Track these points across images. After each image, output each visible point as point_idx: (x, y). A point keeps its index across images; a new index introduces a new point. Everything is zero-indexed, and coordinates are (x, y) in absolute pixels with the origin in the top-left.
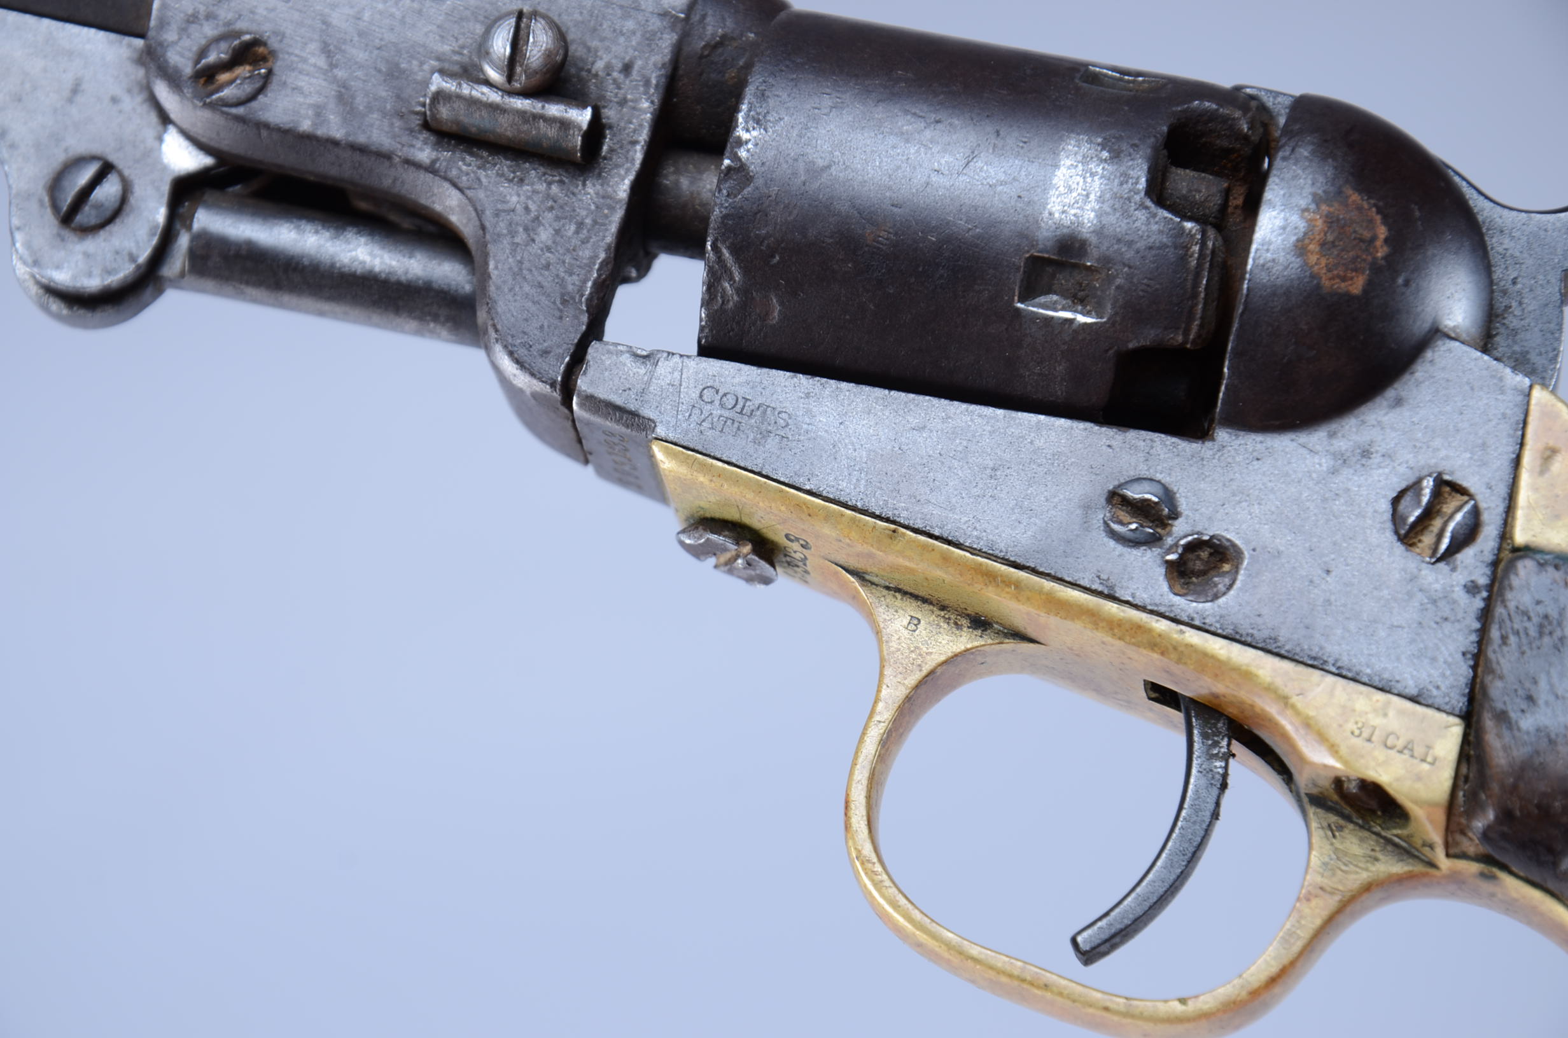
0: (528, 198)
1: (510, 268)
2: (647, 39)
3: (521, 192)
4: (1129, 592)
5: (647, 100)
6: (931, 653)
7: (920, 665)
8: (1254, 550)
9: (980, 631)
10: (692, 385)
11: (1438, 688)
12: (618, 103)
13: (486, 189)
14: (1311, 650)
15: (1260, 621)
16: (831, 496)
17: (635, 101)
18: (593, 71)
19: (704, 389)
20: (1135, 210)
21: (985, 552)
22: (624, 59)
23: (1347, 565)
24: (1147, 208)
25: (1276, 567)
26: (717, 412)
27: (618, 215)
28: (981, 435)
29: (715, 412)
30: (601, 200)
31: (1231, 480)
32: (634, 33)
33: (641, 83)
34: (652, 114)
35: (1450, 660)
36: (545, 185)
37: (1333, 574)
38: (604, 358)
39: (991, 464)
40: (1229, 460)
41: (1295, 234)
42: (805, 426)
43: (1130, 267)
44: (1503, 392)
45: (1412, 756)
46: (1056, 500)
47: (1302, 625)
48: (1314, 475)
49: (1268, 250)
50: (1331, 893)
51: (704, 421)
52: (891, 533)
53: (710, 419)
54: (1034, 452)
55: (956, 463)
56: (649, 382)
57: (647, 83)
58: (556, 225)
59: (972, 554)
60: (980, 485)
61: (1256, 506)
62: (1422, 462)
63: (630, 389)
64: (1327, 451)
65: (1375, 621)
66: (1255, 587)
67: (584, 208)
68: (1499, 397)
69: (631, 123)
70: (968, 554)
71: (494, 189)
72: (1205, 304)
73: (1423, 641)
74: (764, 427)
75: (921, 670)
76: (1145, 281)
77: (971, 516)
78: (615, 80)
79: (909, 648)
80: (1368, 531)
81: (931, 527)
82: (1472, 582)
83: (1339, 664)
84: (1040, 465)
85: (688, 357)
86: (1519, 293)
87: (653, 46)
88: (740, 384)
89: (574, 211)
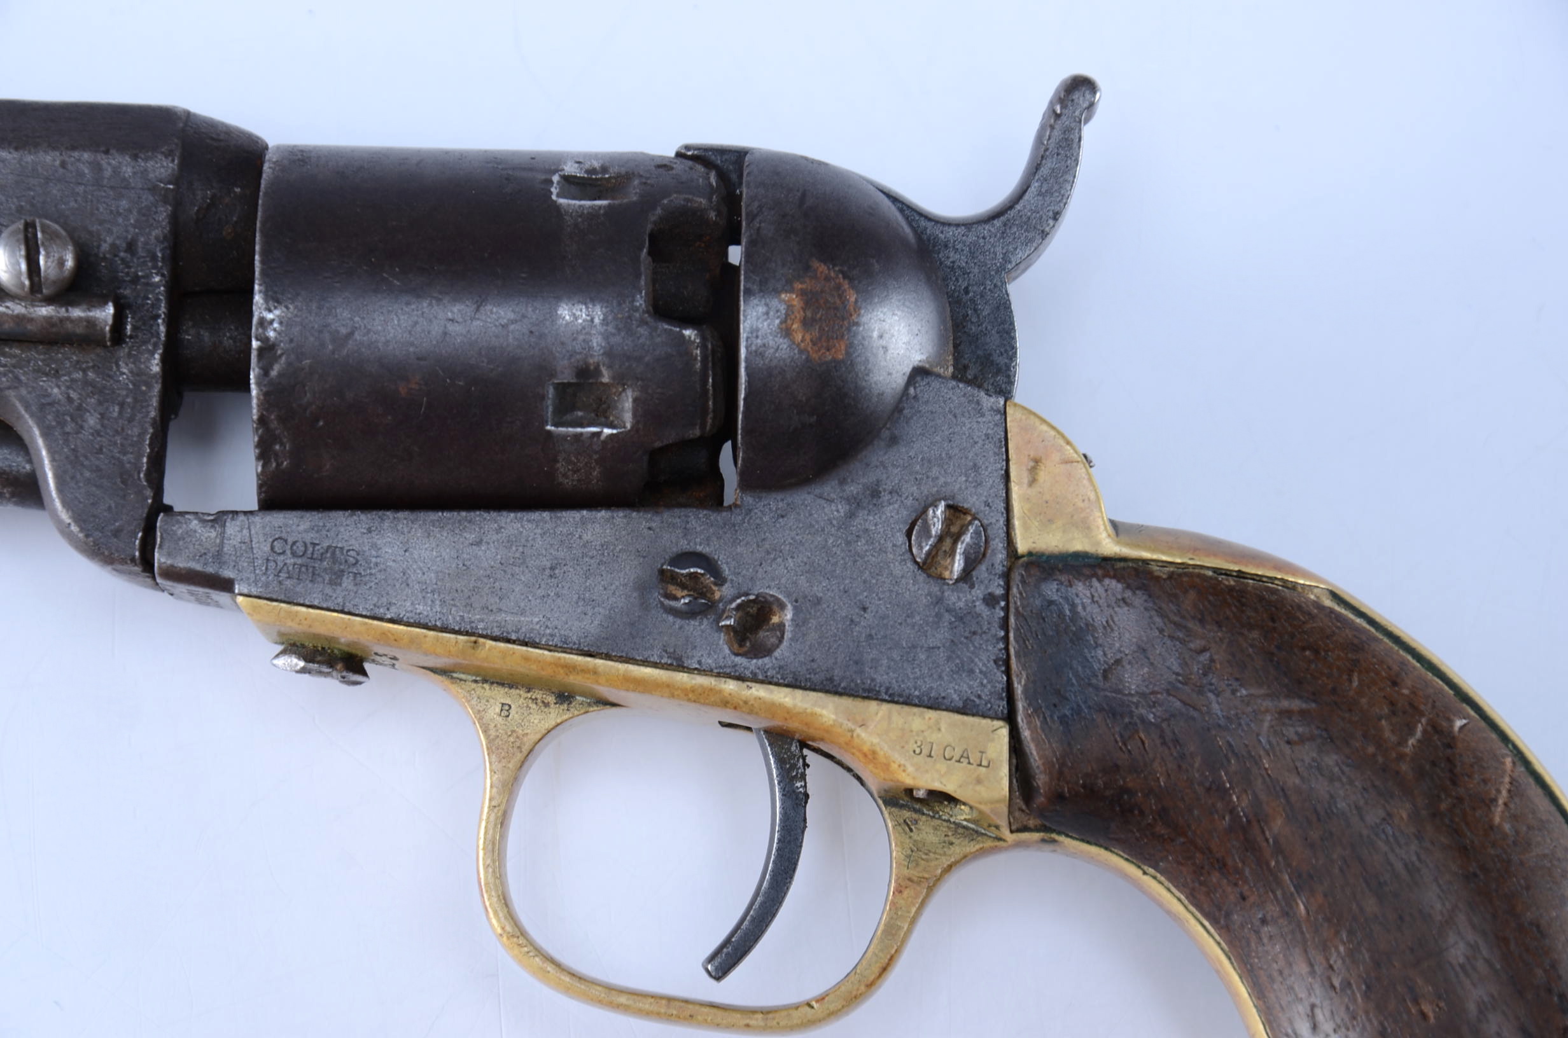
0: (68, 388)
1: (67, 458)
2: (144, 215)
3: (60, 383)
4: (695, 660)
5: (157, 274)
6: (527, 734)
7: (519, 747)
8: (796, 601)
9: (566, 705)
10: (262, 539)
11: (979, 697)
12: (130, 281)
13: (26, 385)
14: (864, 683)
15: (815, 665)
16: (412, 621)
17: (148, 276)
18: (101, 255)
19: (274, 541)
20: (637, 327)
21: (561, 647)
22: (126, 238)
23: (880, 599)
24: (647, 323)
25: (818, 614)
26: (291, 561)
27: (157, 388)
28: (534, 539)
29: (288, 561)
30: (138, 378)
31: (764, 540)
32: (130, 211)
33: (148, 259)
34: (164, 286)
35: (984, 669)
36: (81, 373)
37: (869, 610)
38: (174, 528)
39: (548, 564)
40: (758, 521)
41: (778, 317)
42: (374, 560)
43: (642, 380)
44: (983, 415)
45: (969, 763)
46: (613, 587)
47: (851, 662)
48: (835, 522)
49: (757, 337)
50: (919, 883)
51: (280, 572)
52: (472, 644)
53: (285, 568)
54: (584, 546)
55: (517, 569)
56: (222, 543)
57: (154, 258)
58: (101, 409)
59: (550, 651)
60: (543, 586)
61: (790, 560)
62: (926, 492)
63: (205, 554)
64: (841, 497)
65: (914, 647)
66: (804, 635)
67: (122, 389)
68: (979, 420)
69: (148, 299)
70: (546, 652)
71: (35, 385)
72: (714, 399)
73: (958, 657)
74: (336, 568)
75: (521, 752)
76: (659, 390)
77: (541, 616)
78: (123, 260)
79: (506, 733)
80: (892, 565)
81: (508, 633)
82: (990, 594)
83: (891, 691)
84: (592, 558)
85: (251, 512)
86: (972, 300)
87: (151, 221)
88: (306, 531)
89: (114, 392)
